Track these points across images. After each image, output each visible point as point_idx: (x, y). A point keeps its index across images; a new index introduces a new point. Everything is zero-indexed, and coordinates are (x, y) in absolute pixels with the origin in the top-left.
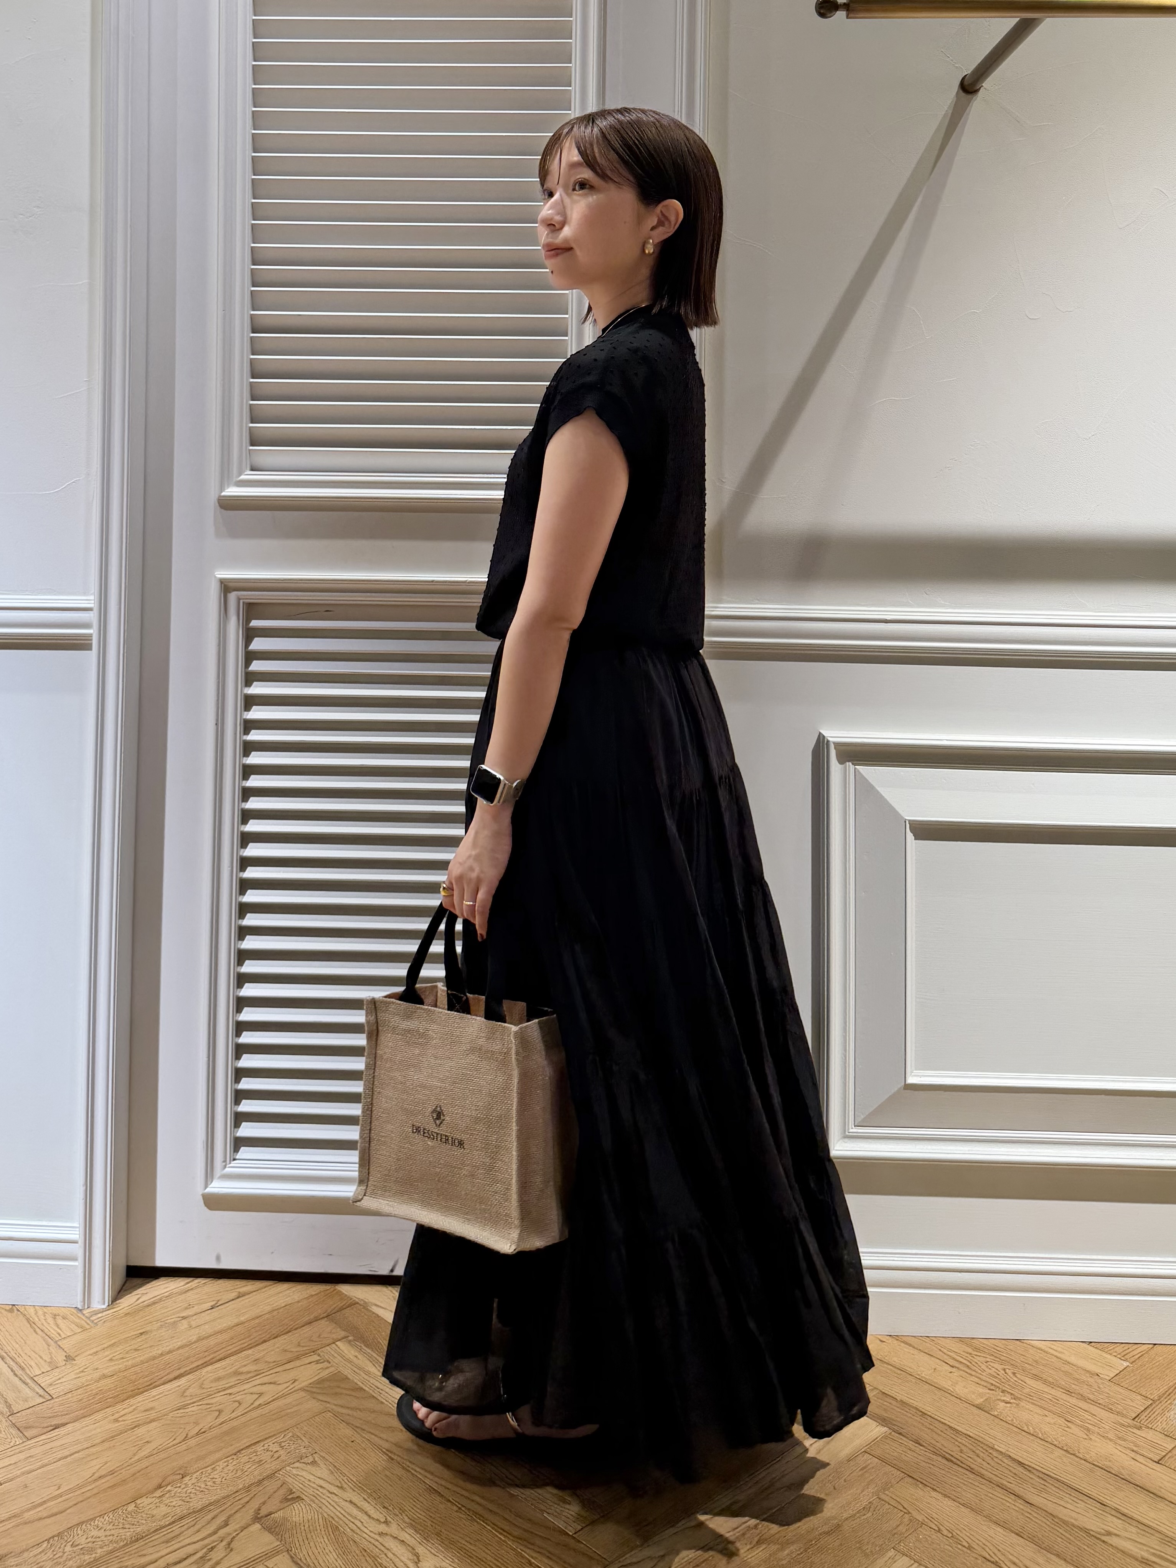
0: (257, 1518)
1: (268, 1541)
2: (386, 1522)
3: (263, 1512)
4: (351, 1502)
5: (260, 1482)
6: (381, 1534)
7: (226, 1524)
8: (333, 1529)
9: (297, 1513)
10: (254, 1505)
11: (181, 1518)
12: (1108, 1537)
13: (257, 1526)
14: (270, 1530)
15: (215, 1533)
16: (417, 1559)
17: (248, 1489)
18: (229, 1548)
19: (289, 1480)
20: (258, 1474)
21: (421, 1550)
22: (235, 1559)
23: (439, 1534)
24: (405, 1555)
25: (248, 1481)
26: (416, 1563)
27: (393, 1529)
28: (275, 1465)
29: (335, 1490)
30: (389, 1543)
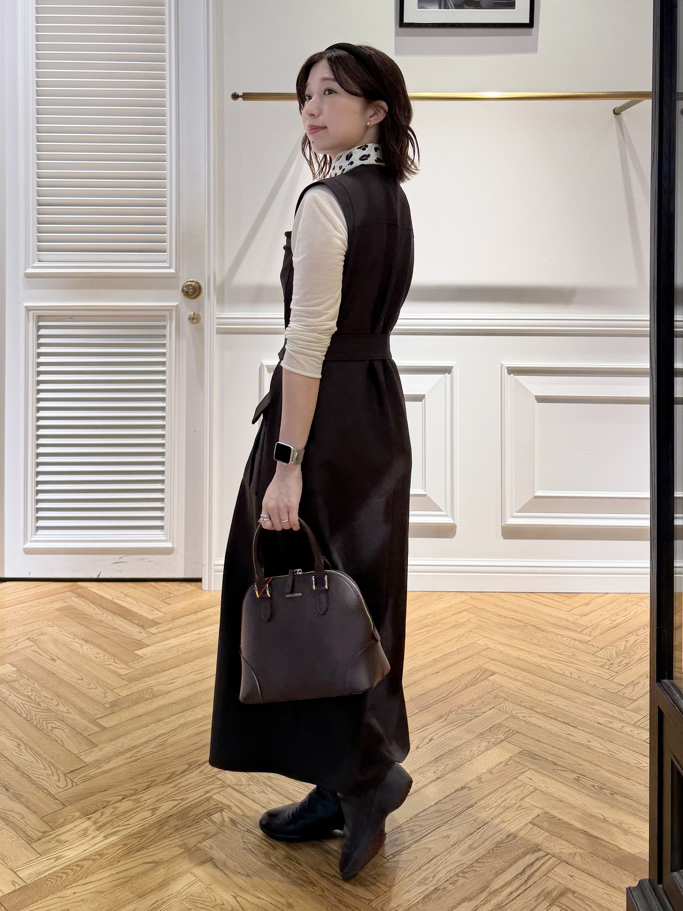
0: (28, 639)
1: (31, 643)
2: (74, 639)
3: (30, 638)
4: (63, 635)
5: (32, 631)
6: (71, 641)
7: (17, 640)
8: (55, 641)
9: (43, 638)
10: (28, 636)
13: (28, 640)
14: (32, 641)
17: (26, 633)
18: (17, 645)
19: (43, 630)
20: (32, 629)
21: (84, 644)
22: (17, 648)
23: (92, 641)
24: (78, 646)
25: (27, 631)
26: (81, 647)
27: (76, 640)
28: (38, 627)
29: (59, 632)
30: (73, 643)
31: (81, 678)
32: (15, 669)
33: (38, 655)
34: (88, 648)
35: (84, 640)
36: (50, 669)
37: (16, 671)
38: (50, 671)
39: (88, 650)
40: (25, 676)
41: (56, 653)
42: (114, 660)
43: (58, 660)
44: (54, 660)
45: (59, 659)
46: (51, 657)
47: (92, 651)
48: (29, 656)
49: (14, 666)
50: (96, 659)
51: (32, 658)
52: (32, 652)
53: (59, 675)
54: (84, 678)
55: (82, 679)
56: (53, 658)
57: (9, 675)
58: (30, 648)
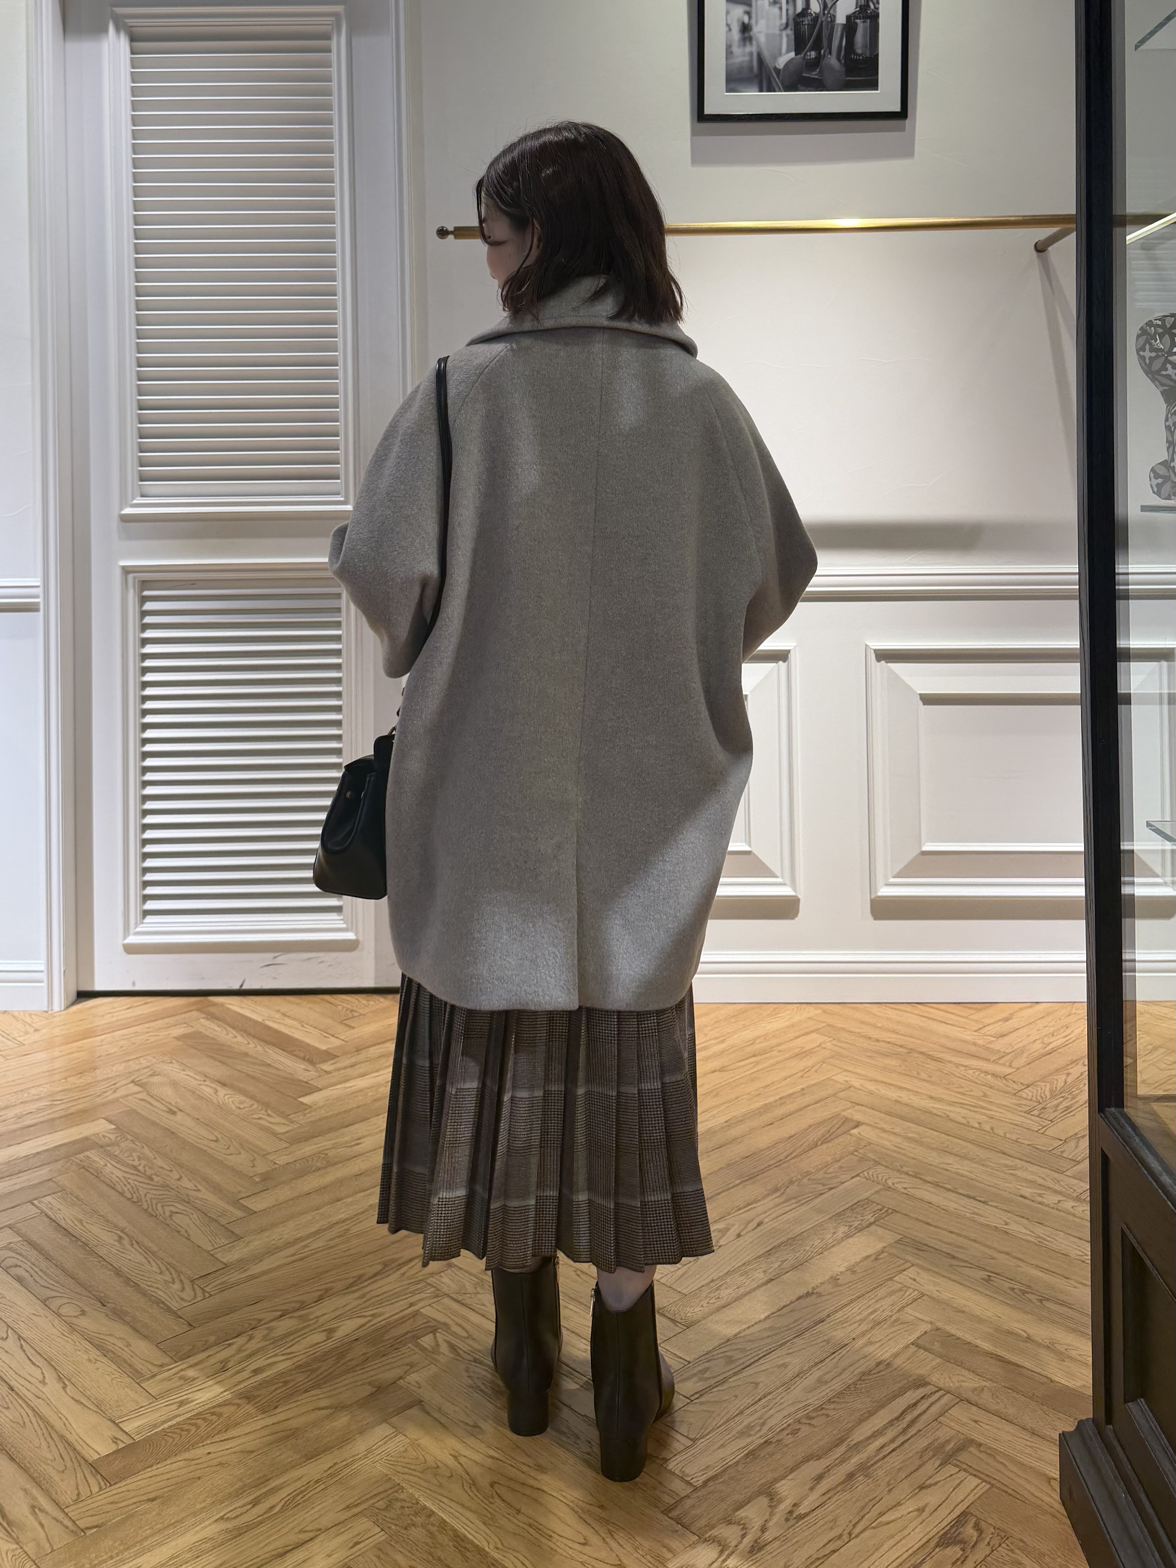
0: (133, 1082)
1: (137, 1089)
2: (205, 1081)
3: (136, 1080)
4: (188, 1075)
5: (138, 1070)
6: (200, 1085)
7: (115, 1084)
8: (174, 1084)
9: (155, 1079)
10: (133, 1078)
11: (91, 1083)
13: (132, 1085)
14: (138, 1085)
16: (216, 1091)
17: (130, 1073)
18: (115, 1091)
19: (155, 1069)
20: (137, 1067)
21: (219, 1089)
22: (116, 1095)
23: (232, 1084)
24: (210, 1091)
25: (131, 1070)
26: (215, 1094)
27: (208, 1083)
28: (148, 1064)
29: (180, 1071)
30: (203, 1087)
31: (215, 1139)
32: (113, 1127)
33: (149, 1106)
34: (226, 1095)
35: (219, 1082)
36: (167, 1126)
37: (115, 1129)
38: (166, 1129)
39: (226, 1097)
40: (129, 1137)
41: (176, 1103)
42: (266, 1111)
43: (179, 1113)
44: (174, 1113)
45: (181, 1110)
46: (168, 1108)
47: (231, 1099)
48: (135, 1107)
49: (111, 1122)
50: (239, 1111)
51: (139, 1110)
52: (138, 1101)
53: (181, 1135)
54: (219, 1137)
55: (217, 1141)
56: (171, 1110)
57: (104, 1136)
58: (135, 1096)
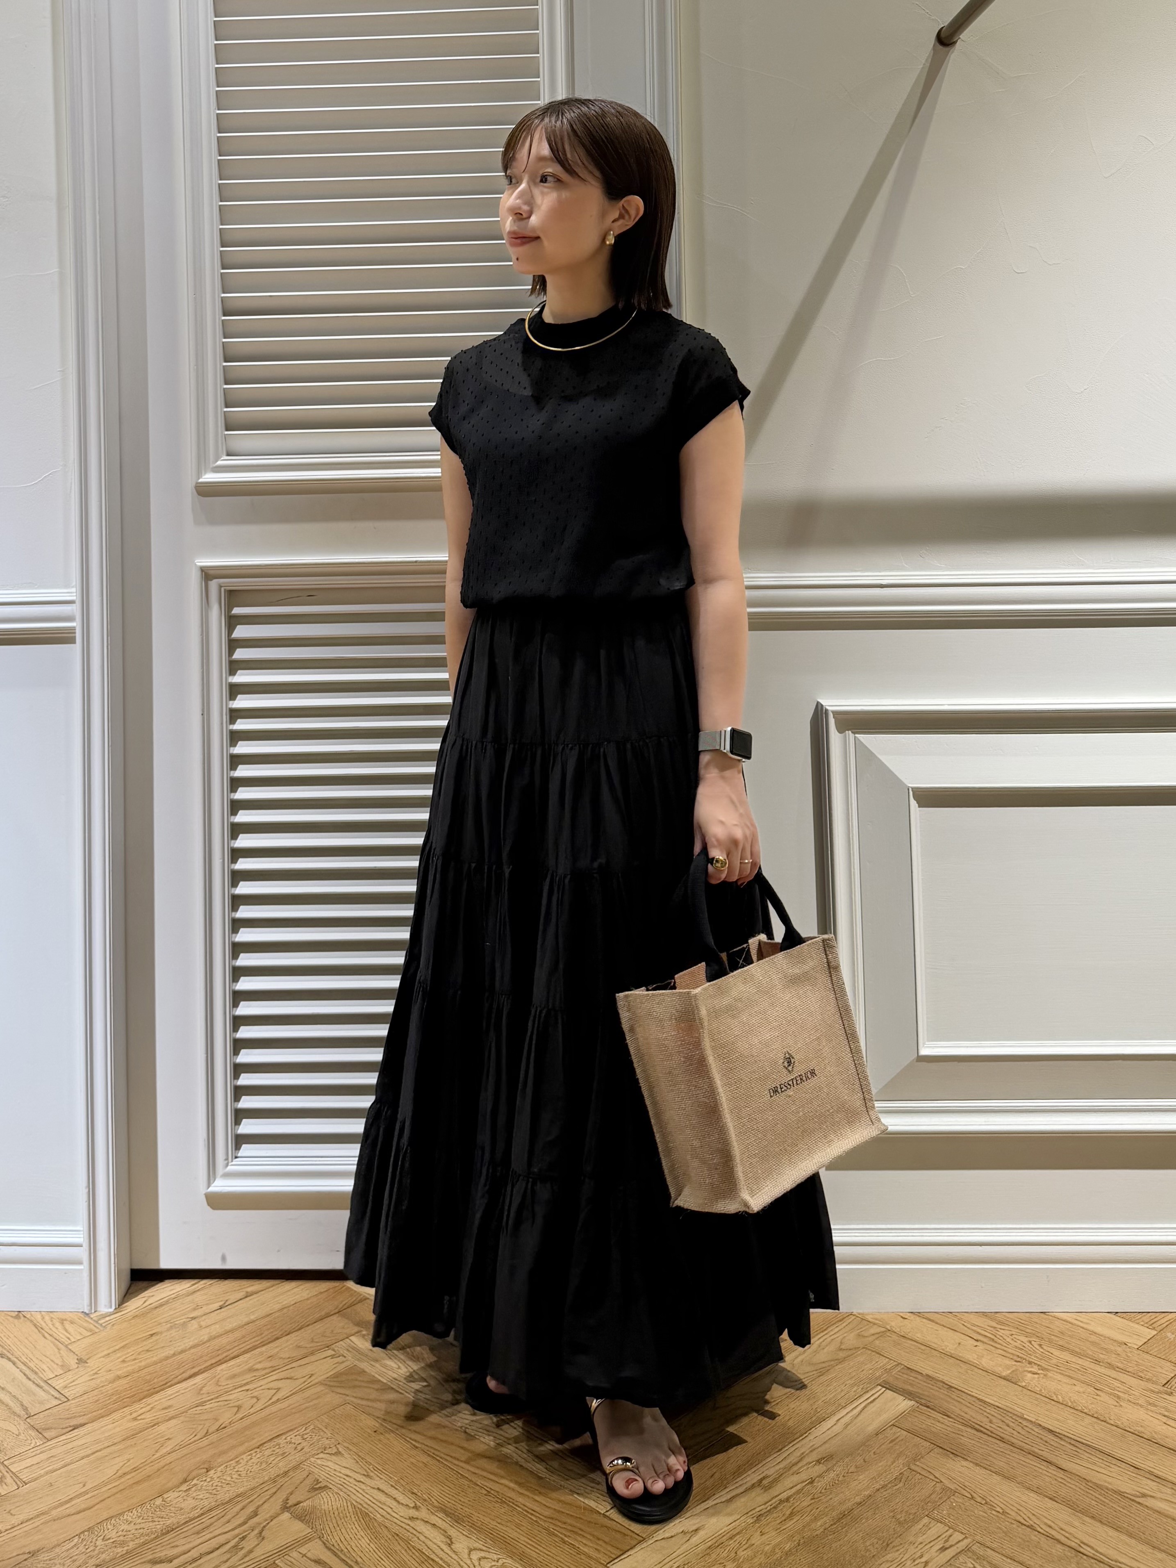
0: (285, 1508)
1: (299, 1529)
2: (416, 1508)
3: (290, 1502)
4: (378, 1489)
5: (286, 1473)
6: (412, 1519)
7: (255, 1514)
8: (364, 1516)
9: (325, 1502)
10: (281, 1495)
11: (210, 1510)
12: (1143, 1499)
13: (286, 1515)
14: (299, 1518)
15: (245, 1523)
16: (450, 1542)
17: (274, 1480)
18: (260, 1536)
19: (316, 1471)
20: (283, 1466)
21: (452, 1532)
22: (268, 1547)
23: (469, 1516)
24: (437, 1538)
25: (273, 1472)
26: (450, 1545)
27: (423, 1513)
28: (297, 1457)
29: (362, 1479)
30: (421, 1527)
35: (444, 1512)
39: (475, 1556)
58: (303, 1550)
